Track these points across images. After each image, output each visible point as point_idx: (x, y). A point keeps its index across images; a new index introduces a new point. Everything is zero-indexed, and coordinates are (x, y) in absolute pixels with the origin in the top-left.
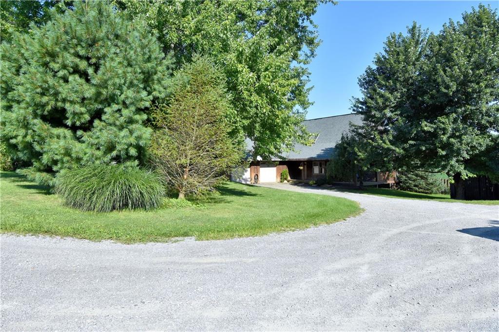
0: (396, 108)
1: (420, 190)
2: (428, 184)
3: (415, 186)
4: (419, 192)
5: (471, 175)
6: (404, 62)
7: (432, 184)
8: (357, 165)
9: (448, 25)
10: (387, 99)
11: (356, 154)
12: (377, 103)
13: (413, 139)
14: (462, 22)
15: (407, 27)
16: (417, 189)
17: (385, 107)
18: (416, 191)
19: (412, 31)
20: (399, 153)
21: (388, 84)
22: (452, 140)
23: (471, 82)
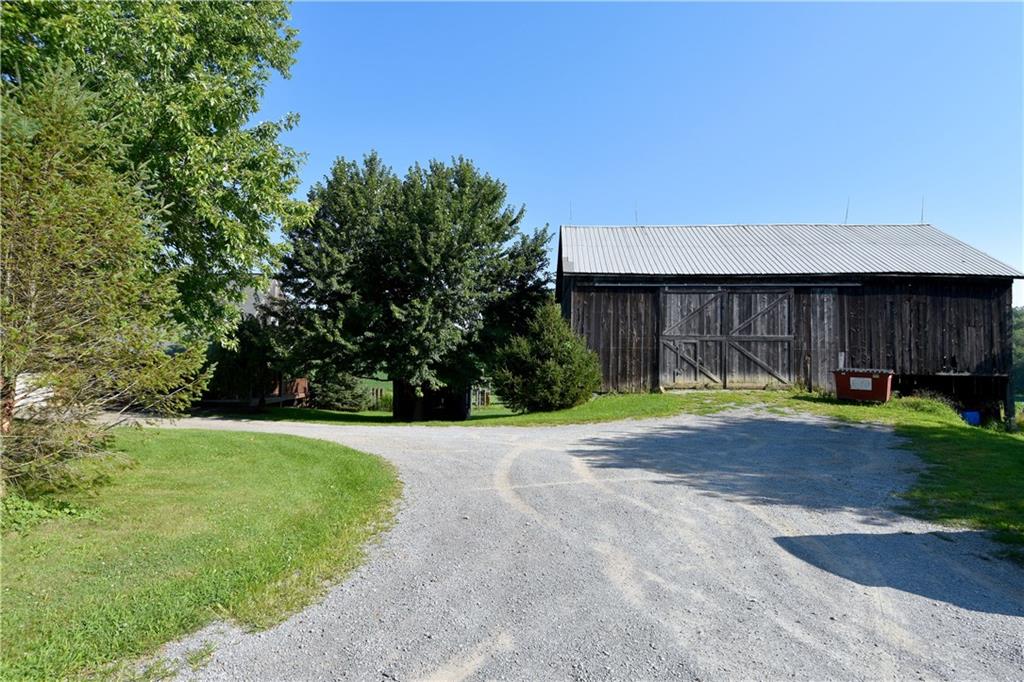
0: (348, 276)
1: (345, 406)
2: (354, 397)
3: (338, 400)
4: (343, 410)
5: (441, 385)
6: (366, 207)
7: (361, 396)
8: (271, 370)
9: (414, 170)
10: (335, 262)
11: (271, 348)
12: (322, 266)
13: (370, 330)
14: (429, 172)
15: (364, 155)
16: (340, 405)
17: (331, 273)
18: (338, 409)
19: (371, 163)
20: (351, 350)
21: (339, 236)
22: (427, 334)
23: (453, 258)
